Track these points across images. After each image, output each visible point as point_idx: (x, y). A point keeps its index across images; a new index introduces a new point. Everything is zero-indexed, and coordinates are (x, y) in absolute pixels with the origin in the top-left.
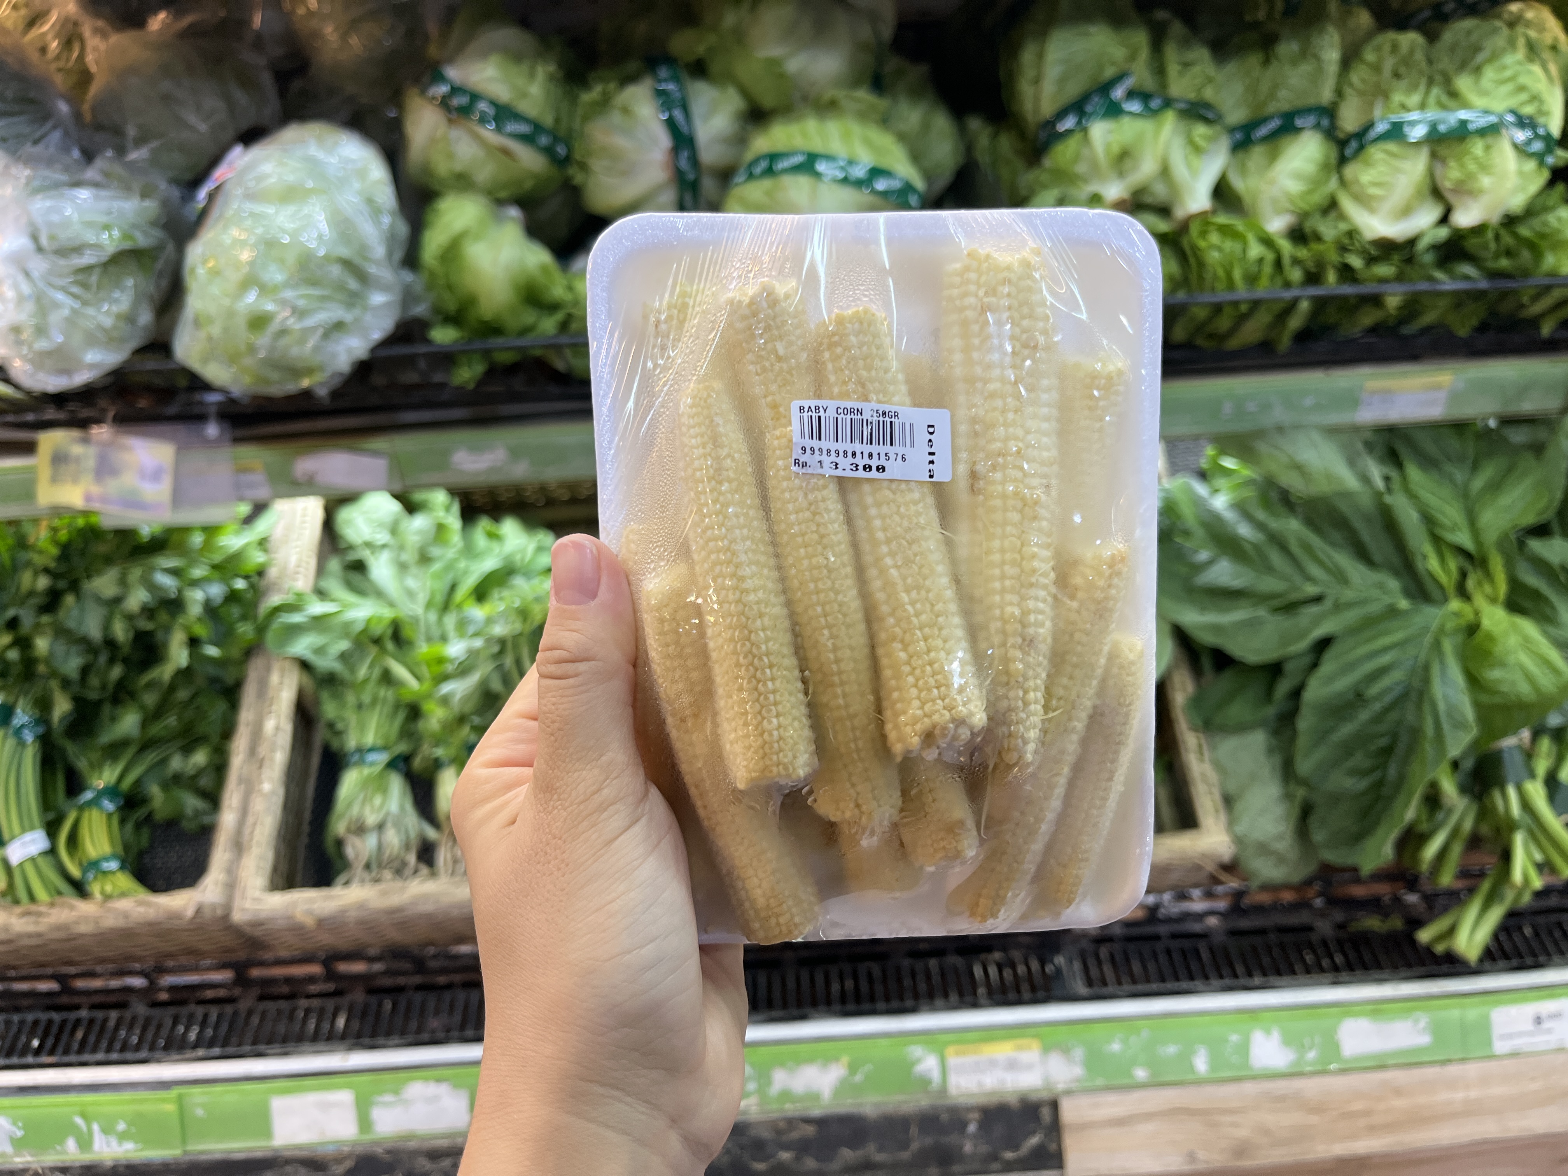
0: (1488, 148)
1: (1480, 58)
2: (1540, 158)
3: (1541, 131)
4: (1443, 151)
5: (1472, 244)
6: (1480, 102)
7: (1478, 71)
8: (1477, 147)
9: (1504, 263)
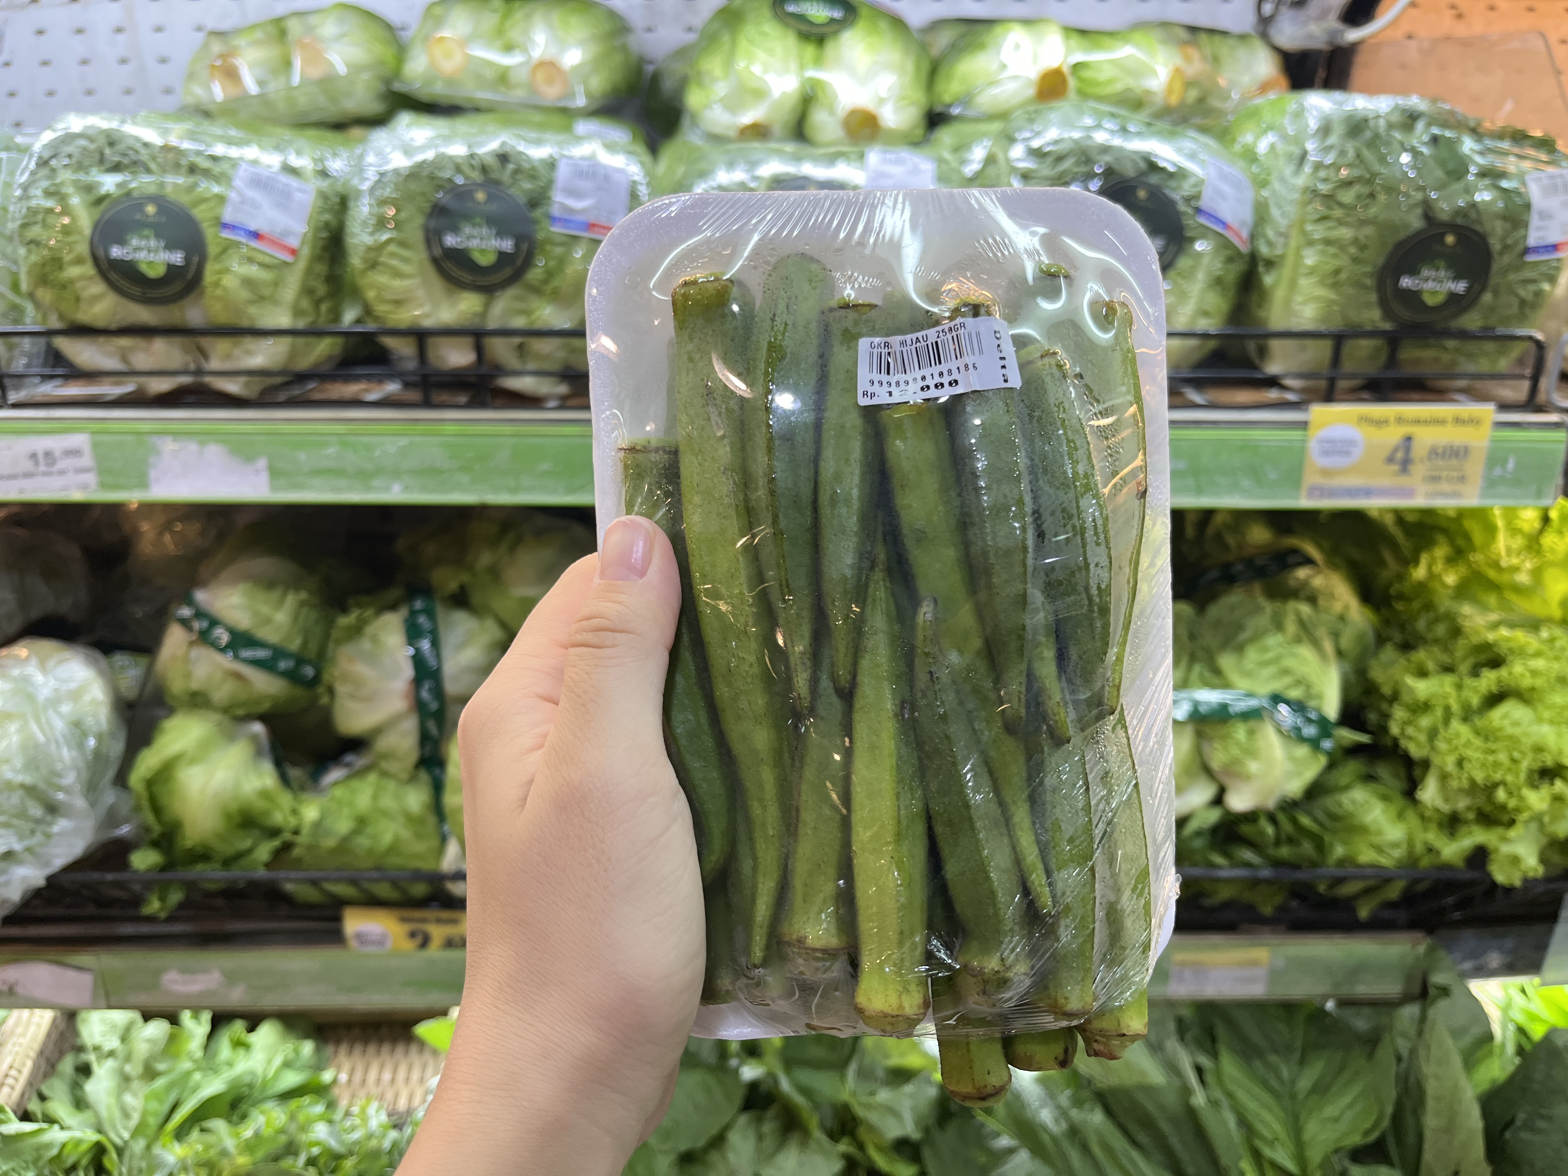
0: (1251, 733)
1: (1243, 636)
2: (1314, 744)
3: (1313, 716)
4: (1208, 730)
5: (1246, 829)
6: (1243, 684)
7: (1240, 649)
8: (1240, 732)
9: (1284, 852)
